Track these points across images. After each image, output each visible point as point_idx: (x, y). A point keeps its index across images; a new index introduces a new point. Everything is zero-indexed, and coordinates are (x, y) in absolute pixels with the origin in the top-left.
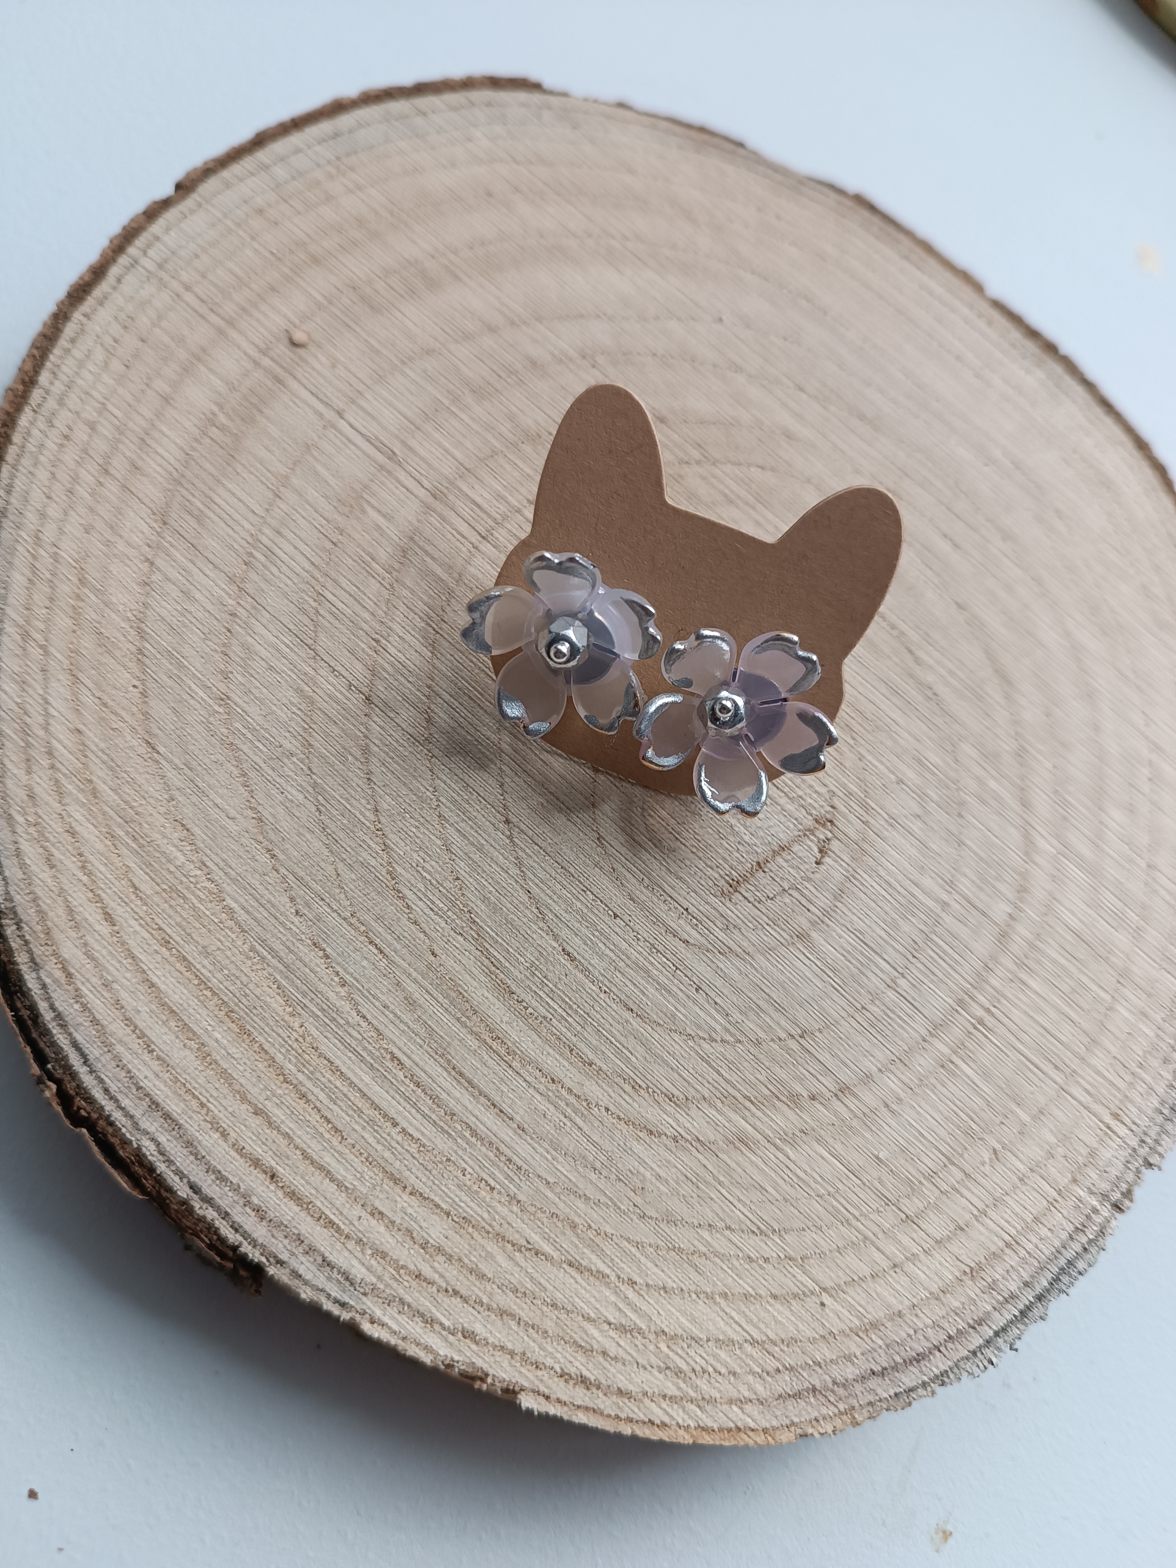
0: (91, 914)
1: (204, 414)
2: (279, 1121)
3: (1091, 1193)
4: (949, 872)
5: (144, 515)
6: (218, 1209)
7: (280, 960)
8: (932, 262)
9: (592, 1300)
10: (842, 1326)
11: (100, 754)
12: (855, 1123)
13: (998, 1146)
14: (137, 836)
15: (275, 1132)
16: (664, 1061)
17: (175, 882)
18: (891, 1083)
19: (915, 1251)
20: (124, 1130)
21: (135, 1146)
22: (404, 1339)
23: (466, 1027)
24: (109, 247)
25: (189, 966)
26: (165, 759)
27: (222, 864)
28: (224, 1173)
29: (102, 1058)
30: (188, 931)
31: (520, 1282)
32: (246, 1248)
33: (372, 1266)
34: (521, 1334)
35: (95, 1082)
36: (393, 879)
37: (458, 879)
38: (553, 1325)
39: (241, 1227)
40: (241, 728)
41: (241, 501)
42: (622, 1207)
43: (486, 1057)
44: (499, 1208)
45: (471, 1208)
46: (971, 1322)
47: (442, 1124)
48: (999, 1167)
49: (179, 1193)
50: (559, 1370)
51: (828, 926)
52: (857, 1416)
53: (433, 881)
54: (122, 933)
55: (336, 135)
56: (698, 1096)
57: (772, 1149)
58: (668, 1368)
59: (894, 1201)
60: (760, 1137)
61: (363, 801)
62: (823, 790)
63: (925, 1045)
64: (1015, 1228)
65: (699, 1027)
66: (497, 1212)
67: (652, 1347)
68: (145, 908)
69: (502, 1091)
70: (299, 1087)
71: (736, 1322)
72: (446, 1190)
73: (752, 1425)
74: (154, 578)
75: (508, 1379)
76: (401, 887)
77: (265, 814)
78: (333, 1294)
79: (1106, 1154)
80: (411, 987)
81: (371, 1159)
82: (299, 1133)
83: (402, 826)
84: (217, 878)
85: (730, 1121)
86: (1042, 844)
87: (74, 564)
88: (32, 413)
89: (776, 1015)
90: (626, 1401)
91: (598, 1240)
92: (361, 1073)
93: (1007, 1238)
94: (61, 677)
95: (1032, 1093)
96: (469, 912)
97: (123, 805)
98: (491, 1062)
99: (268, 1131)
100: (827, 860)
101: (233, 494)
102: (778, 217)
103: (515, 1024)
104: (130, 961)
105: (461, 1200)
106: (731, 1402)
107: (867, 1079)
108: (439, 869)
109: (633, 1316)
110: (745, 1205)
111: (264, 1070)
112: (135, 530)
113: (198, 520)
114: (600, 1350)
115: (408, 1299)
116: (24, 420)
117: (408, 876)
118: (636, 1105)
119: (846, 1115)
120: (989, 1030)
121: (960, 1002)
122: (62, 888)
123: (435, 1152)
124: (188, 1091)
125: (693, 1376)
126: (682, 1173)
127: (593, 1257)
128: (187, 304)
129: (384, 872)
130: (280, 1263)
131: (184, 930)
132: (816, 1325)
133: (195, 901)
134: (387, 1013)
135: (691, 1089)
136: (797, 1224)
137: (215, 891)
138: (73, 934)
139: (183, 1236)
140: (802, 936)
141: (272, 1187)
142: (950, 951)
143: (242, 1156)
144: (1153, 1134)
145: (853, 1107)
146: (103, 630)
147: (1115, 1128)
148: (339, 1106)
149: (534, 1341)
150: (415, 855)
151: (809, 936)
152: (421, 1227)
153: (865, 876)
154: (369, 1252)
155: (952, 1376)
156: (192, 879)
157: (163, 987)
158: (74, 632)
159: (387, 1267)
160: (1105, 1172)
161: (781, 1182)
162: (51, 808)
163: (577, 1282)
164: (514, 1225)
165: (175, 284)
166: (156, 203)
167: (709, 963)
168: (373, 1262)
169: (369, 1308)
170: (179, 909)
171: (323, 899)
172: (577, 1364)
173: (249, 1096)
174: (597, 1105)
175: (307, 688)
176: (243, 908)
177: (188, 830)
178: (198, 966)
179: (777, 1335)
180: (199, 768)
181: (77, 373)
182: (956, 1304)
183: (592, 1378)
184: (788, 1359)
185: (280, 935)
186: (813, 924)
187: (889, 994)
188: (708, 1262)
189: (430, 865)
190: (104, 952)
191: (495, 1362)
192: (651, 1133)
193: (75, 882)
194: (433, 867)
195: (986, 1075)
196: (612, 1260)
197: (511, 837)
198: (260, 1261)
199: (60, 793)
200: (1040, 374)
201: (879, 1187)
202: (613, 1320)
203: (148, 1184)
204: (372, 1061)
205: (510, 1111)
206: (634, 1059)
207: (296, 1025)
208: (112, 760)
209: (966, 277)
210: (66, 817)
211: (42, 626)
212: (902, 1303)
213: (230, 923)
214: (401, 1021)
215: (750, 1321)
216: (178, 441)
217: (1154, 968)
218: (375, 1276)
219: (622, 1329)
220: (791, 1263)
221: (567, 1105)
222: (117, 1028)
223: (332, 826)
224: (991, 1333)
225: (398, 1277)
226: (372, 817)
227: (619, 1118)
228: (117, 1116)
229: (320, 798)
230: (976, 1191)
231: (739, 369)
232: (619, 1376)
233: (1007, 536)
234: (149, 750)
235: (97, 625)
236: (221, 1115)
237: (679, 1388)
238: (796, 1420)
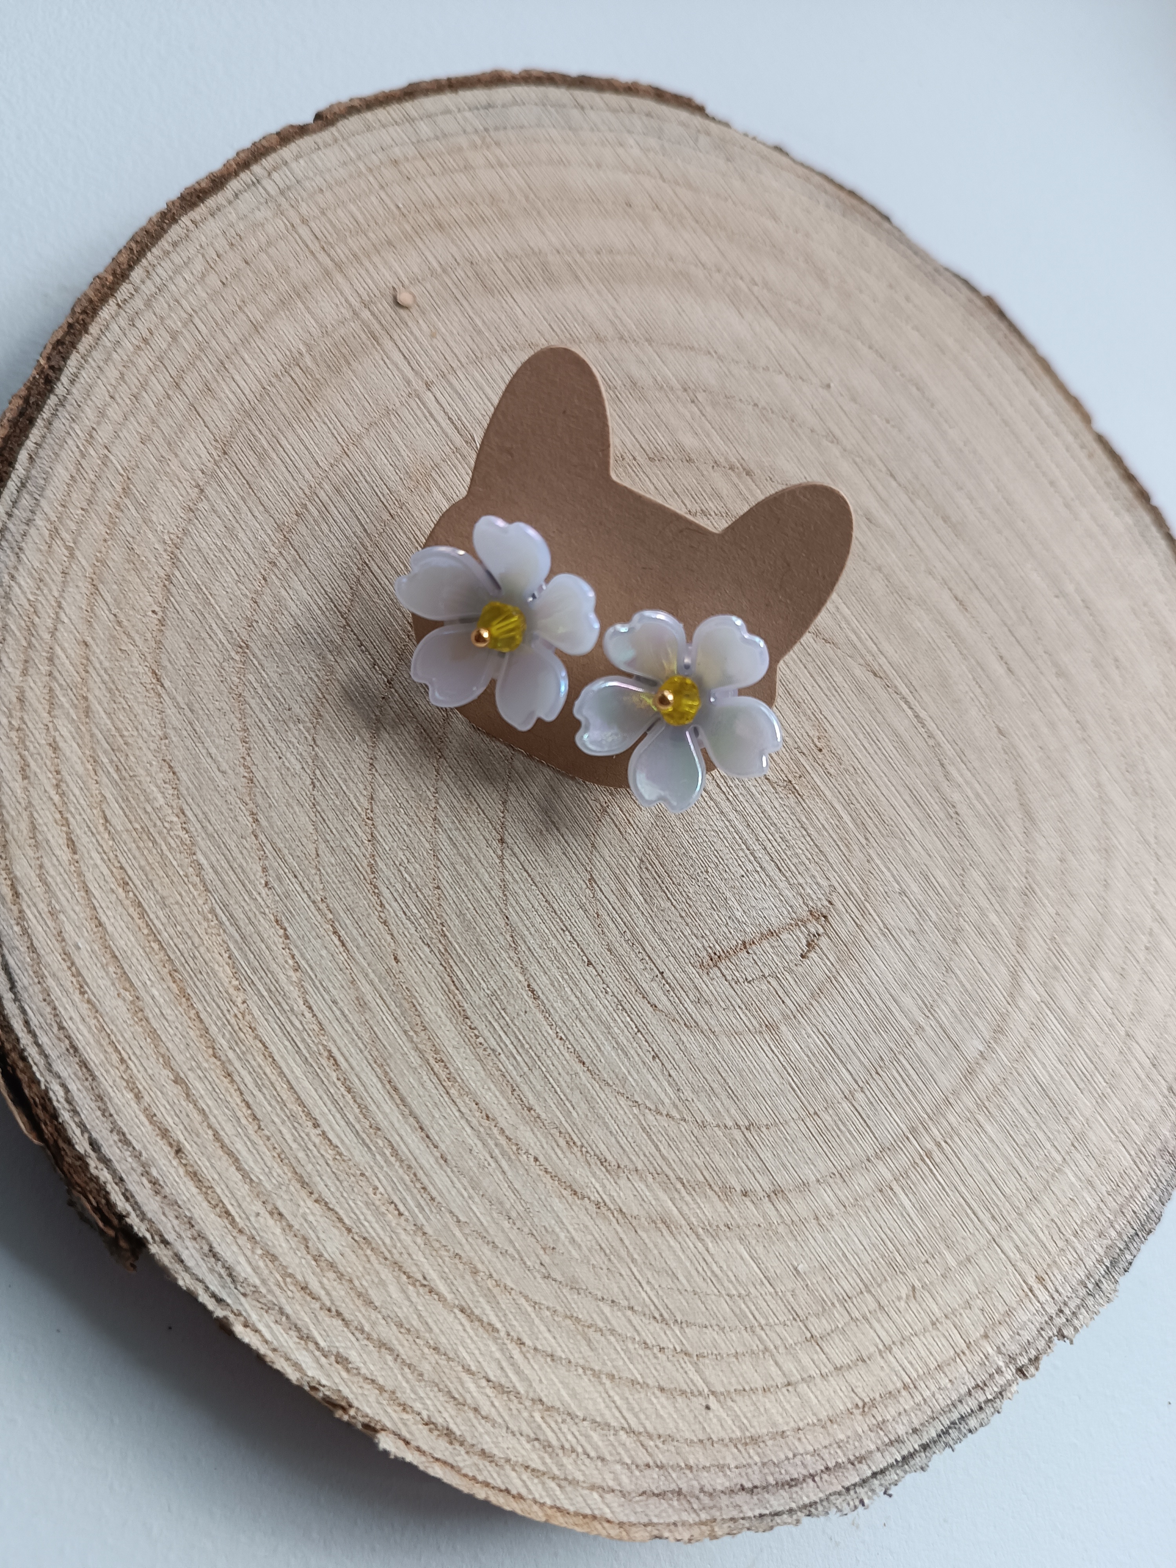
0: (55, 837)
1: (290, 351)
2: (197, 1095)
3: (999, 1351)
4: (931, 996)
5: (205, 439)
6: (113, 1172)
7: (238, 929)
8: (1047, 381)
9: (477, 1352)
10: (723, 1434)
11: (102, 672)
12: (781, 1229)
13: (918, 1284)
14: (121, 767)
15: (191, 1106)
16: (605, 1123)
17: (149, 824)
18: (826, 1197)
19: (813, 1373)
20: (35, 1068)
21: (43, 1087)
22: (274, 1350)
23: (412, 1041)
24: (234, 159)
25: (143, 914)
26: (168, 694)
27: (201, 816)
28: (129, 1137)
29: (30, 989)
30: (150, 877)
31: (406, 1318)
32: (133, 1220)
33: (258, 1267)
34: (396, 1371)
35: (17, 1012)
36: (373, 873)
37: (438, 888)
38: (430, 1369)
39: (133, 1196)
40: (253, 680)
41: (307, 449)
42: (529, 1263)
43: (425, 1078)
44: (403, 1236)
45: (374, 1229)
46: (852, 1458)
47: (364, 1136)
48: (913, 1304)
49: (77, 1147)
50: (425, 1418)
51: (799, 1023)
52: (716, 1529)
53: (413, 885)
54: (81, 863)
55: (489, 106)
56: (631, 1167)
57: (693, 1237)
58: (537, 1439)
59: (803, 1317)
60: (683, 1222)
61: (361, 786)
62: (824, 883)
63: (868, 1164)
64: (917, 1371)
65: (648, 1097)
66: (400, 1240)
67: (526, 1414)
68: (111, 843)
69: (433, 1117)
70: (227, 1065)
71: (617, 1407)
72: (353, 1205)
73: (609, 1516)
74: (200, 506)
75: (371, 1415)
76: (379, 883)
77: (258, 776)
78: (212, 1288)
79: (1022, 1316)
80: (366, 988)
81: (283, 1156)
82: (216, 1112)
83: (394, 820)
84: (192, 829)
85: (657, 1199)
86: (1027, 987)
87: (122, 472)
88: (116, 307)
89: (728, 1102)
90: (487, 1464)
91: (496, 1291)
92: (293, 1065)
93: (907, 1380)
94: (80, 584)
95: (964, 1238)
96: (442, 924)
97: (114, 732)
98: (429, 1084)
99: (184, 1103)
100: (812, 955)
101: (301, 440)
102: (908, 299)
103: (462, 1050)
104: (83, 894)
105: (366, 1220)
106: (593, 1488)
107: (804, 1186)
108: (422, 873)
109: (514, 1378)
110: (653, 1288)
111: (195, 1039)
112: (192, 452)
113: (260, 459)
114: (473, 1406)
115: (288, 1309)
116: (105, 313)
117: (388, 873)
118: (566, 1162)
119: (775, 1219)
120: (936, 1165)
121: (913, 1130)
122: (30, 802)
123: (351, 1163)
124: (112, 1043)
125: (560, 1452)
126: (597, 1242)
127: (487, 1308)
128: (300, 237)
129: (365, 863)
130: (165, 1242)
131: (146, 875)
132: (697, 1427)
133: (164, 848)
134: (334, 1008)
135: (625, 1158)
136: (701, 1320)
137: (188, 842)
138: (30, 852)
139: (69, 1192)
140: (772, 1027)
141: (175, 1163)
142: (915, 1077)
143: (151, 1123)
144: (1072, 1305)
145: (783, 1213)
146: (135, 546)
147: (1037, 1292)
148: (264, 1094)
149: (407, 1382)
150: (400, 853)
151: (778, 1028)
152: (318, 1238)
153: (846, 979)
154: (259, 1252)
155: (820, 1508)
156: (166, 824)
157: (110, 929)
158: (105, 541)
159: (274, 1272)
160: (1018, 1334)
161: (694, 1273)
162: (39, 716)
163: (465, 1330)
164: (415, 1257)
165: (292, 213)
166: (292, 126)
167: (673, 1033)
168: (261, 1264)
169: (246, 1311)
170: (146, 852)
171: (296, 877)
172: (446, 1415)
173: (173, 1062)
174: (527, 1152)
175: (330, 656)
176: (213, 867)
177: (174, 773)
178: (152, 916)
179: (655, 1429)
180: (201, 712)
181: (171, 278)
182: (842, 1436)
183: (458, 1433)
184: (660, 1456)
185: (243, 903)
186: (785, 1017)
187: (844, 1105)
188: (603, 1339)
189: (414, 867)
190: (58, 879)
191: (363, 1395)
192: (575, 1193)
193: (45, 799)
194: (415, 870)
195: (923, 1210)
196: (505, 1315)
197: (501, 858)
198: (145, 1238)
199: (52, 703)
200: (1128, 519)
201: (791, 1300)
202: (492, 1378)
203: (47, 1130)
204: (307, 1055)
205: (437, 1138)
206: (574, 1114)
207: (239, 1001)
208: (113, 682)
209: (1076, 404)
210: (51, 729)
211: (73, 527)
212: (787, 1424)
213: (197, 880)
214: (347, 1021)
215: (631, 1409)
216: (257, 372)
217: (1110, 1138)
218: (260, 1278)
219: (500, 1388)
220: (686, 1358)
221: (496, 1145)
222: (53, 960)
223: (324, 804)
224: (869, 1473)
225: (282, 1284)
226: (366, 805)
227: (546, 1171)
228: (32, 1052)
229: (318, 772)
230: (886, 1325)
231: (835, 440)
232: (486, 1437)
233: (1061, 673)
234: (154, 681)
235: (131, 540)
236: (140, 1076)
237: (544, 1463)
238: (655, 1520)
